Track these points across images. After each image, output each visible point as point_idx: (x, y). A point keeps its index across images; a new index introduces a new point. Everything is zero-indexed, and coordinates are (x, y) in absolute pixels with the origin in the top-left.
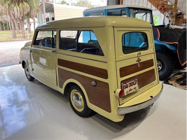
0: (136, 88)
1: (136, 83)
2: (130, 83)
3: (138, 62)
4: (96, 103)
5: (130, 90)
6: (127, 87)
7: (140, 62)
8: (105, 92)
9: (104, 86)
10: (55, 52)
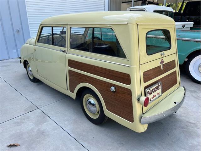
0: (159, 93)
1: (159, 88)
2: (154, 88)
3: (161, 64)
4: (115, 111)
5: (154, 96)
6: (150, 93)
7: (163, 63)
8: (127, 99)
9: (125, 92)
10: (65, 51)
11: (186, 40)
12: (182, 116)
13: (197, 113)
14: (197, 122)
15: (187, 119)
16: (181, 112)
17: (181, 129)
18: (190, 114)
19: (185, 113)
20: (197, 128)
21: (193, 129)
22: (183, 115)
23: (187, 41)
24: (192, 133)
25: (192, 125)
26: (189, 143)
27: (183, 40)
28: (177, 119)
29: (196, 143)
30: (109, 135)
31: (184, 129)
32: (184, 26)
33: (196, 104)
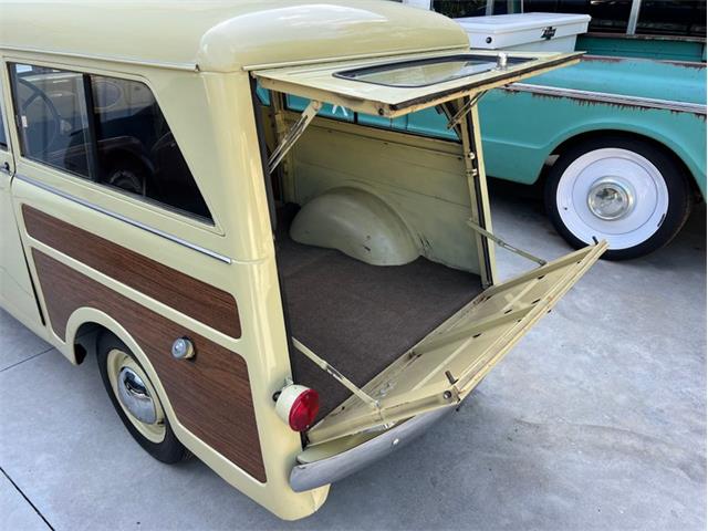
10: (8, 168)
11: (545, 95)
12: (501, 397)
13: (556, 379)
14: (550, 421)
15: (516, 410)
16: (502, 378)
17: (486, 454)
18: (533, 386)
19: (513, 384)
20: (544, 447)
21: (527, 449)
22: (505, 390)
23: (549, 95)
24: (523, 470)
25: (529, 432)
26: (503, 516)
27: (535, 94)
28: (481, 409)
29: (525, 515)
30: (203, 503)
31: (497, 455)
32: (549, 34)
33: (561, 342)
